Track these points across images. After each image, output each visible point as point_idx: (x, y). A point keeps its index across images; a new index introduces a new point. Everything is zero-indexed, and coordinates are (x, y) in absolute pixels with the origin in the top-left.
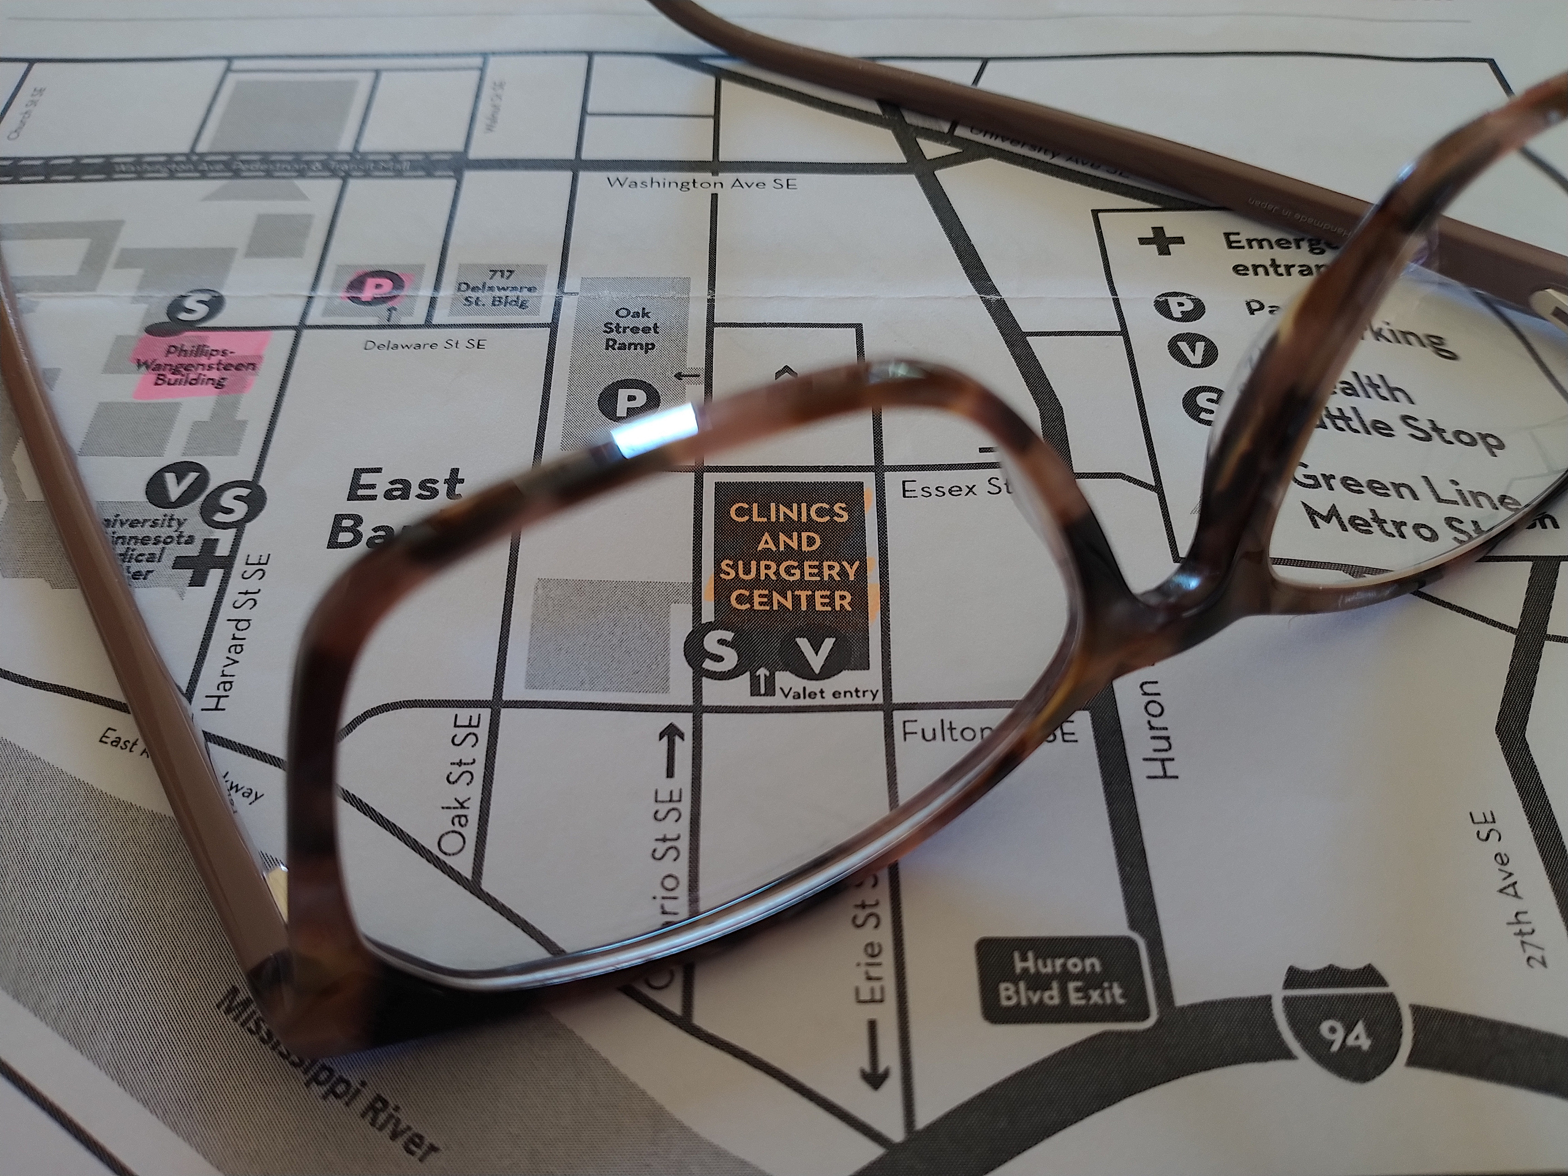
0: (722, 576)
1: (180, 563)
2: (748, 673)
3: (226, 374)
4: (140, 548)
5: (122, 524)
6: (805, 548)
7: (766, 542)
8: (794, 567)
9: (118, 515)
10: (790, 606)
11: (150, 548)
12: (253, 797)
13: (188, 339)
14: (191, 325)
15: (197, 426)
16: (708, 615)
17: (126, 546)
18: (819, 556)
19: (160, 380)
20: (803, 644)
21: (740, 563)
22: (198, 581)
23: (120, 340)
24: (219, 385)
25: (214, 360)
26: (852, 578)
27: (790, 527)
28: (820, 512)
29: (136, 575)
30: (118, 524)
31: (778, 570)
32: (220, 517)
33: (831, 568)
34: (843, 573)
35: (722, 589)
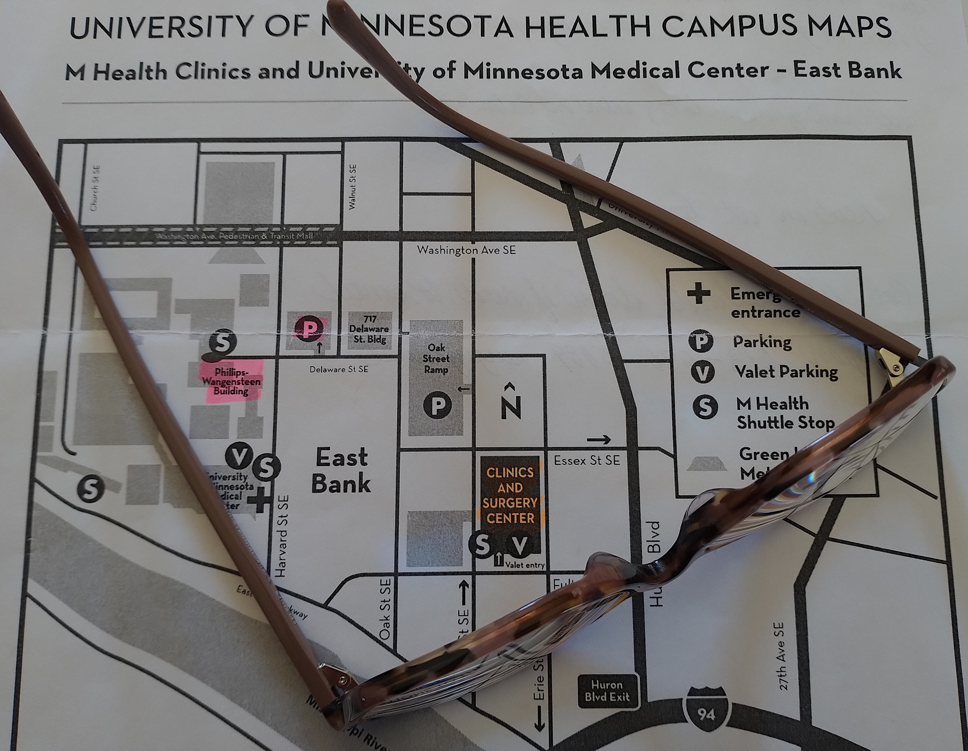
0: (484, 506)
1: (250, 500)
2: (493, 555)
3: (248, 387)
4: (231, 492)
5: (220, 478)
6: (517, 491)
7: (501, 489)
8: (512, 501)
9: (216, 473)
10: (510, 521)
11: (235, 492)
12: (303, 617)
13: (224, 364)
14: (223, 355)
15: (241, 420)
16: (478, 528)
17: (224, 491)
18: (522, 495)
19: (217, 391)
20: (515, 539)
21: (491, 499)
22: (260, 510)
23: (191, 365)
24: (245, 394)
25: (240, 378)
26: (534, 507)
27: (511, 480)
28: (523, 472)
29: (232, 507)
30: (218, 479)
31: (506, 502)
32: (262, 475)
33: (526, 501)
34: (531, 504)
35: (484, 513)
